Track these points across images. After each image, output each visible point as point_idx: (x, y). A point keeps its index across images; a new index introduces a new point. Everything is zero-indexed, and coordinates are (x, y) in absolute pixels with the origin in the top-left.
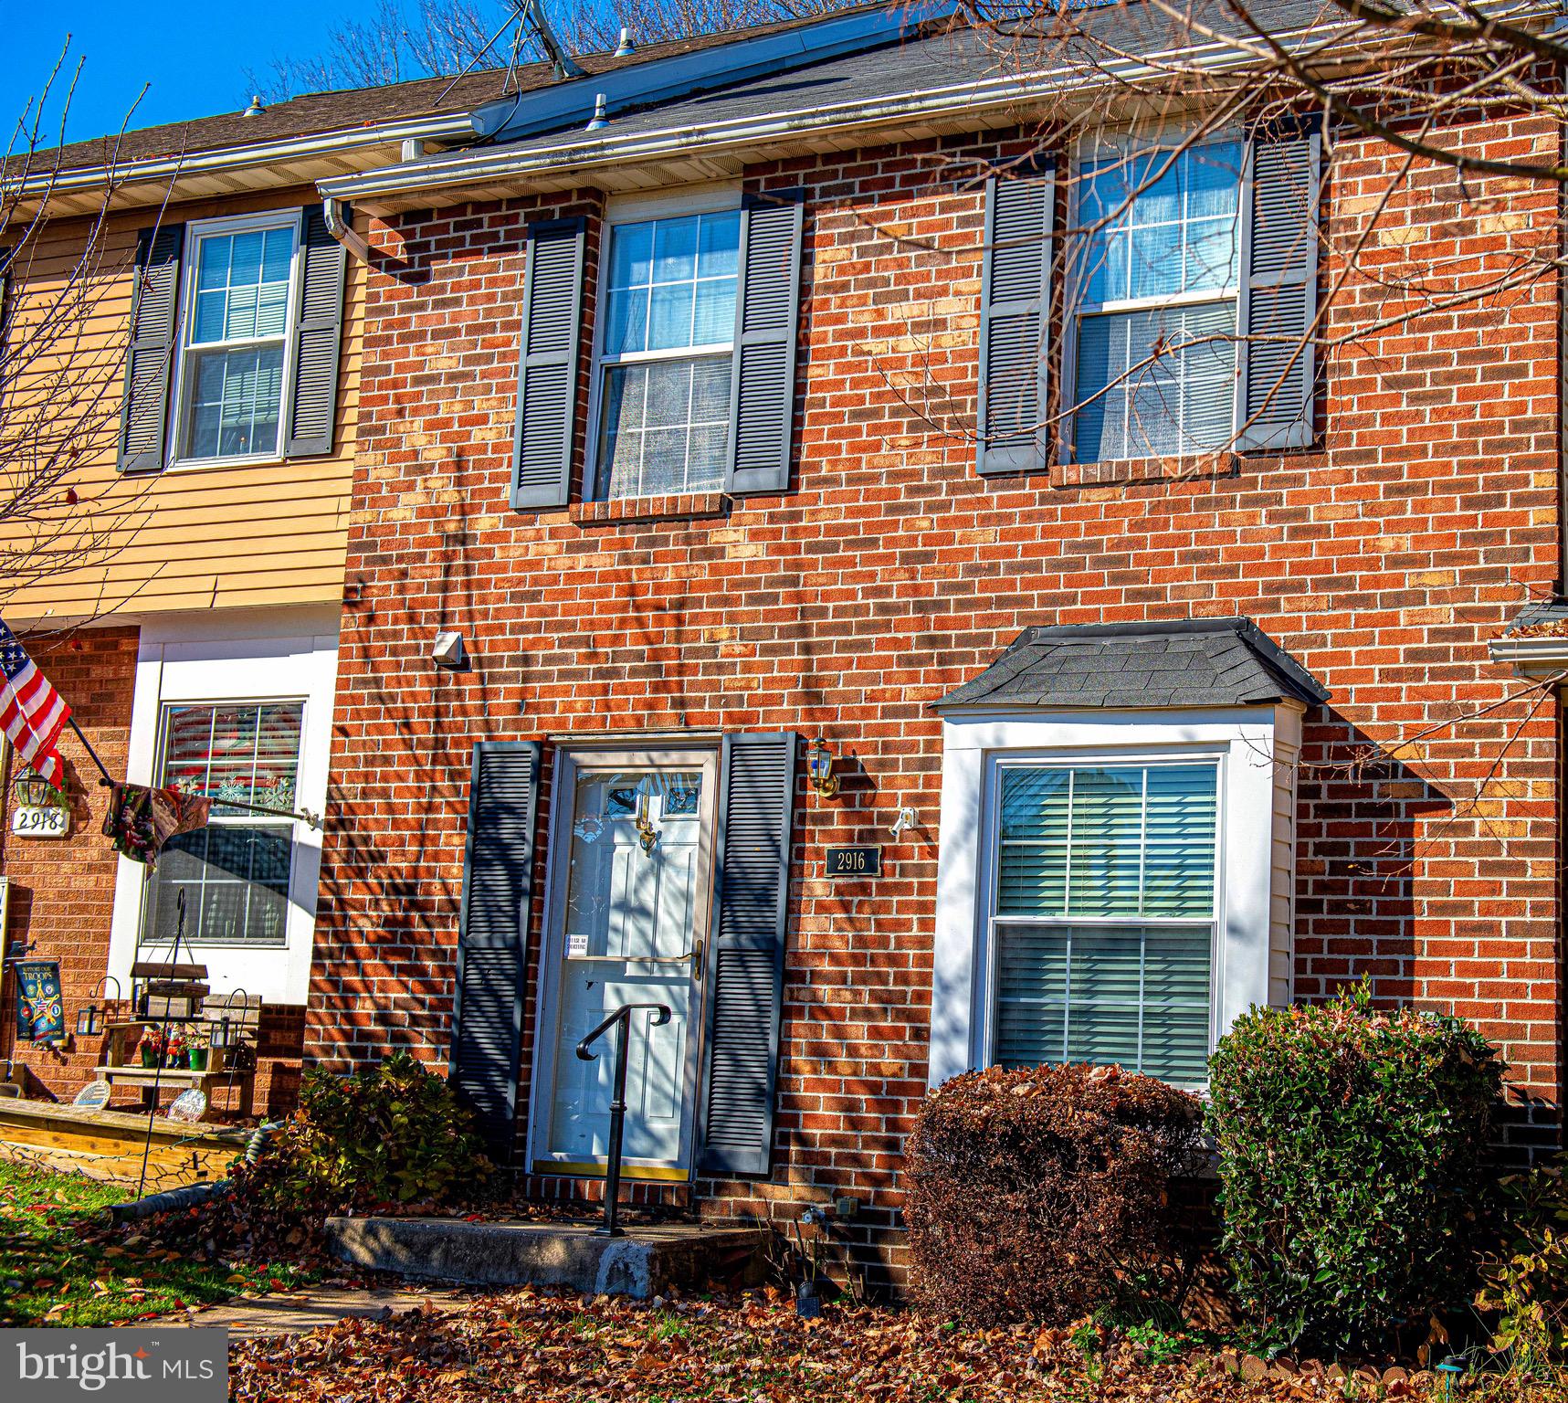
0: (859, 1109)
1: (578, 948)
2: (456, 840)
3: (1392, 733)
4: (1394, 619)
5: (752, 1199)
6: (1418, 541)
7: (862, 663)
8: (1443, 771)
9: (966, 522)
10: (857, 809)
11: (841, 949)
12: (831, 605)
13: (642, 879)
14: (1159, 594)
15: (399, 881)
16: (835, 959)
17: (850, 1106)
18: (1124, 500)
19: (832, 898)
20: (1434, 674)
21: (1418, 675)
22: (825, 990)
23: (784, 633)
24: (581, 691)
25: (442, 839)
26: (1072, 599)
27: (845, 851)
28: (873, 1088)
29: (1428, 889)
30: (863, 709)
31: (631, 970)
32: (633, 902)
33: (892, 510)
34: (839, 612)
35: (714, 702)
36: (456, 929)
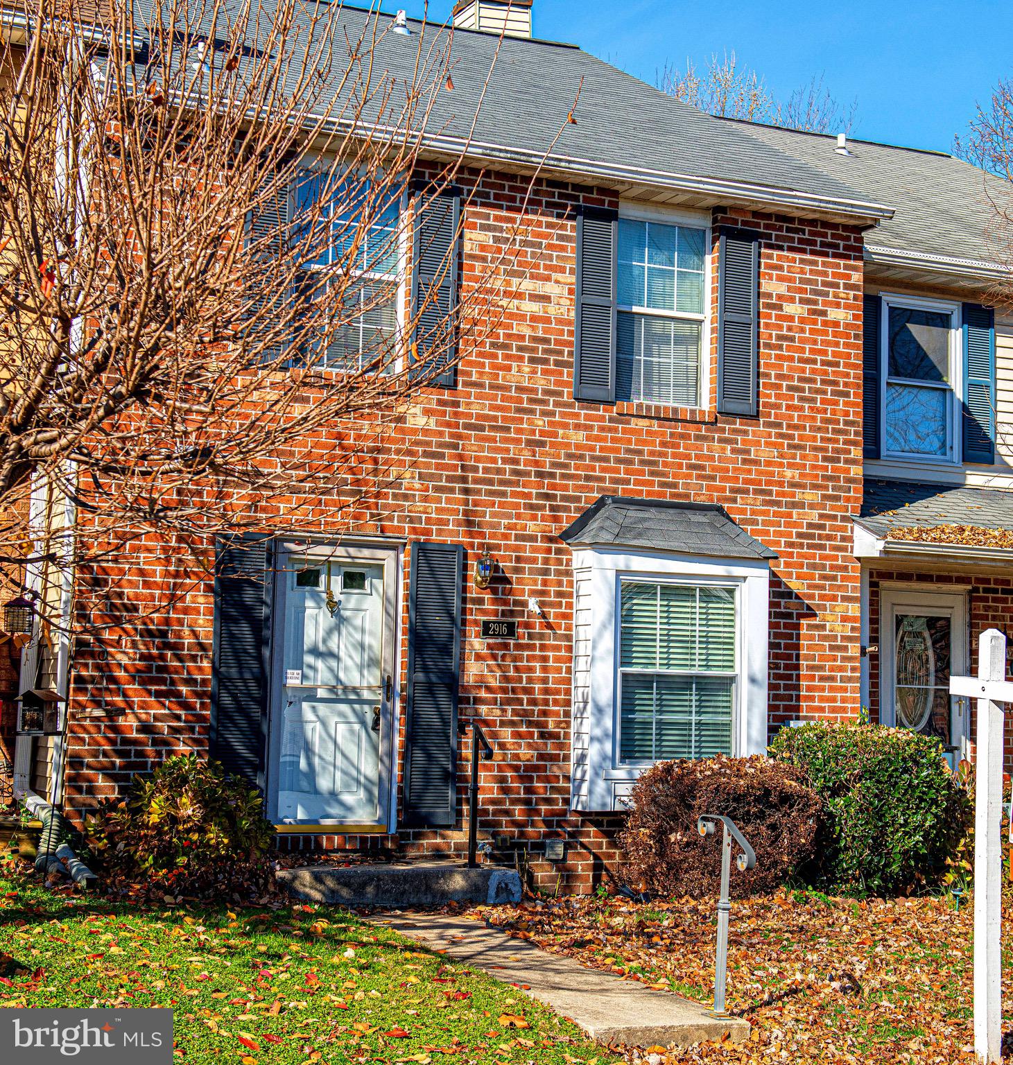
0: (507, 782)
1: (293, 679)
2: (201, 600)
3: (790, 575)
4: (790, 515)
5: (439, 840)
6: (801, 475)
7: (501, 505)
8: (812, 597)
9: (565, 426)
10: (500, 596)
11: (494, 683)
12: (481, 465)
13: (329, 632)
14: (675, 486)
15: (152, 627)
16: (489, 689)
17: (502, 780)
18: (656, 428)
19: (485, 651)
20: (810, 546)
21: (801, 546)
22: (483, 709)
23: (450, 479)
25: (188, 598)
26: (627, 482)
27: (494, 623)
28: (516, 768)
29: (807, 658)
30: (503, 534)
31: (321, 693)
32: (322, 648)
33: (519, 410)
34: (486, 470)
35: (401, 519)
36: (206, 664)
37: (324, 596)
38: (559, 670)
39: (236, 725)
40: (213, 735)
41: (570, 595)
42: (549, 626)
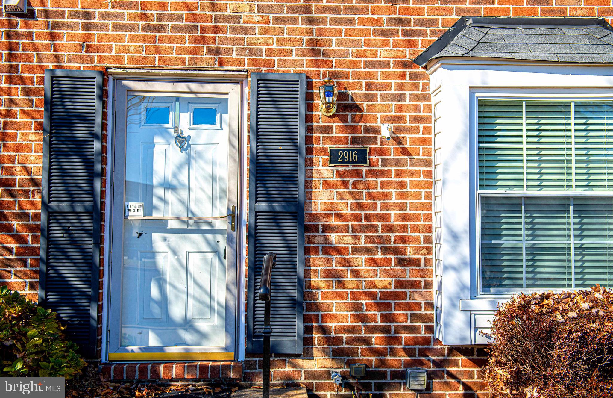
0: (362, 310)
1: (135, 211)
2: (33, 137)
5: (288, 369)
7: (349, 33)
10: (350, 124)
11: (346, 211)
13: (180, 167)
14: (547, 2)
16: (340, 216)
17: (357, 307)
19: (335, 179)
22: (333, 237)
23: (292, 10)
24: (133, 39)
25: (19, 136)
26: (492, 1)
27: (343, 150)
28: (372, 296)
30: (351, 62)
31: (173, 224)
32: (174, 182)
35: (240, 52)
36: (38, 199)
37: (172, 131)
38: (418, 196)
39: (68, 257)
40: (44, 267)
41: (427, 120)
42: (405, 152)
